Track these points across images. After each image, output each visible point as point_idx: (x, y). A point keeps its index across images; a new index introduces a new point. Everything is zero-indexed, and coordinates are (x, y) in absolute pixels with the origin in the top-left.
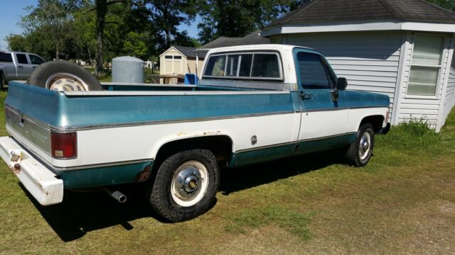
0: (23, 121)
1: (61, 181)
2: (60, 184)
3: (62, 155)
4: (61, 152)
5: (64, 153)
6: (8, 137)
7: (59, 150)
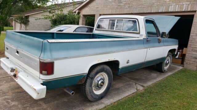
0: (18, 52)
1: (45, 87)
2: (44, 89)
3: (46, 74)
4: (46, 72)
5: (47, 73)
6: (5, 58)
7: (45, 70)
